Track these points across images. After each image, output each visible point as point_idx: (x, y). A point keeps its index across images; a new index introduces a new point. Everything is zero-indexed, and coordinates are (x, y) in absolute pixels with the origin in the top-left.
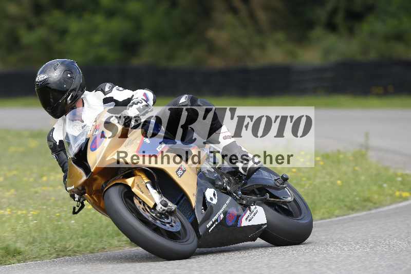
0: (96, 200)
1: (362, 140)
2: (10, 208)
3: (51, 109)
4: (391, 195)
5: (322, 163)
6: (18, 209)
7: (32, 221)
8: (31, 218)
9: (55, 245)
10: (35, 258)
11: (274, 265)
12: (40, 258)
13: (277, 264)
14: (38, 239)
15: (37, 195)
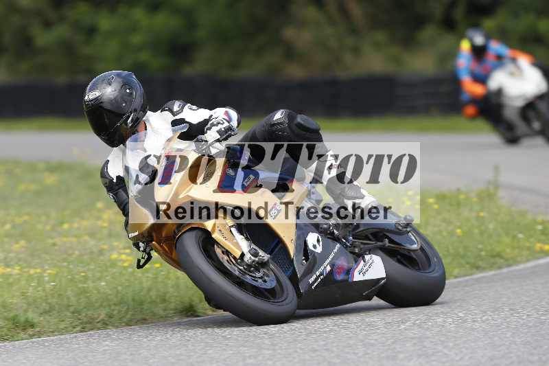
0: (167, 249)
1: (490, 175)
2: (19, 265)
3: (108, 136)
4: (529, 249)
5: (436, 206)
6: (30, 267)
7: (49, 282)
8: (47, 278)
9: (80, 315)
10: (53, 332)
11: (372, 341)
12: (59, 332)
13: (376, 340)
14: (57, 306)
15: (56, 248)
